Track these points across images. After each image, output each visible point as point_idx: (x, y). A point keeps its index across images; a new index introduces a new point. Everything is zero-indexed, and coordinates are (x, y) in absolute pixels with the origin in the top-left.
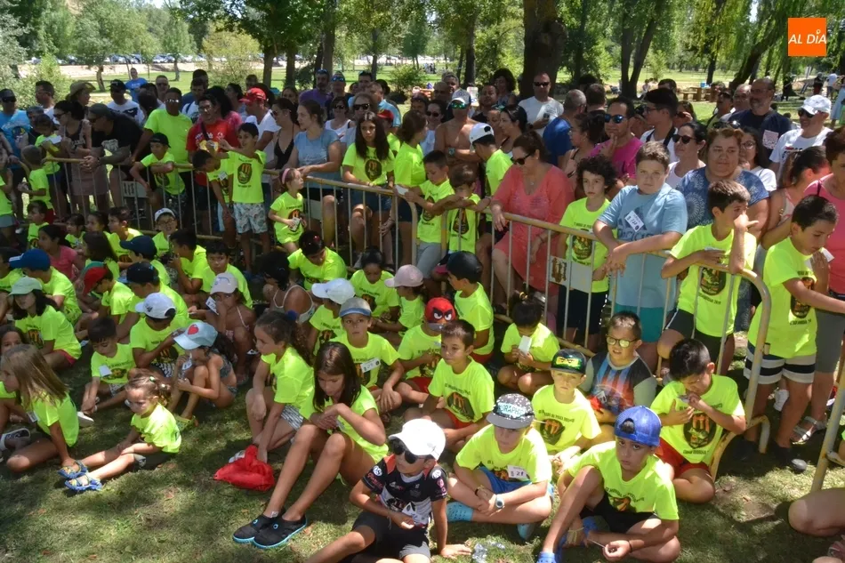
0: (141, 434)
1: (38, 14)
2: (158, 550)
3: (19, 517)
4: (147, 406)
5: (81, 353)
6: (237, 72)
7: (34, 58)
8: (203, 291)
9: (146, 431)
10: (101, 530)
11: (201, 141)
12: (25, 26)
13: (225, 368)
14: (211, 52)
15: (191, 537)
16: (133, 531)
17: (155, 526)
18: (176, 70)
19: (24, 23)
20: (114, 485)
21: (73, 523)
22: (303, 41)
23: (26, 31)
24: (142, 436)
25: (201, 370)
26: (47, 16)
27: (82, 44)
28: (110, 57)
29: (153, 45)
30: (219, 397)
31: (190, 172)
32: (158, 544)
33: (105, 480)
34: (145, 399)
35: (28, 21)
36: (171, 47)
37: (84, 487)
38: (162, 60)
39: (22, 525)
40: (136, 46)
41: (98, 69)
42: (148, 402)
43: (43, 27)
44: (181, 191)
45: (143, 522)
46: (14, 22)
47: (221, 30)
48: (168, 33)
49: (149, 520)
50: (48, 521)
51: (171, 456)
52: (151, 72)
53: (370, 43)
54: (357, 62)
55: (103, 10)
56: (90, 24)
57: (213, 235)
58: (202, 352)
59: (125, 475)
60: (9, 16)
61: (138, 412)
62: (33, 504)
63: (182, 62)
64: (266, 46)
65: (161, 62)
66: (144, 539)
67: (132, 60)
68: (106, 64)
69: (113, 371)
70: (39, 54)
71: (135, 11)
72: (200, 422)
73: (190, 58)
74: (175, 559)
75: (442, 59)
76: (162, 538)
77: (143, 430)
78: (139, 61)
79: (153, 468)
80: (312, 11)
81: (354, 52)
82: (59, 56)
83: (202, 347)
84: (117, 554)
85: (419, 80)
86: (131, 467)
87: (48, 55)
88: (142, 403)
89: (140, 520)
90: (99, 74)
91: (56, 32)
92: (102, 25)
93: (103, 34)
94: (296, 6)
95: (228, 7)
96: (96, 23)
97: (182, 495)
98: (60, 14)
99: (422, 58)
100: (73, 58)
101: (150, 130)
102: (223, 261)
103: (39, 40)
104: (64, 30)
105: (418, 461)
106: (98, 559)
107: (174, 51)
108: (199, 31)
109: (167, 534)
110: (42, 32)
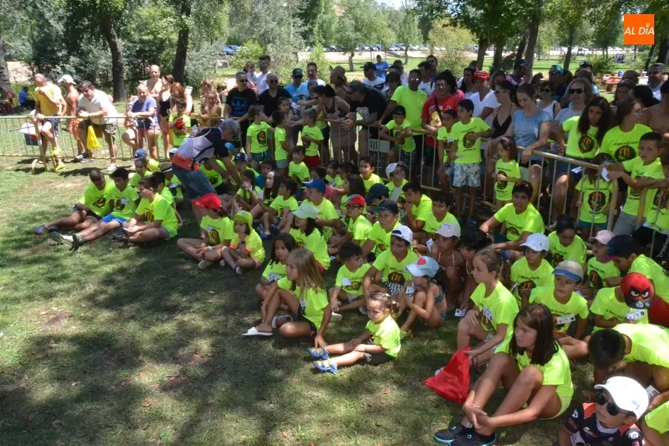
0: (372, 336)
1: (315, 16)
2: (375, 432)
3: (280, 380)
4: (380, 315)
5: (329, 266)
6: (453, 59)
7: (308, 48)
8: (425, 231)
9: (376, 334)
10: (334, 405)
11: (433, 112)
12: (306, 25)
13: (440, 296)
14: (434, 43)
15: (401, 428)
16: (357, 411)
17: (374, 412)
18: (406, 57)
19: (306, 23)
20: (346, 373)
21: (315, 394)
22: (511, 35)
23: (306, 28)
24: (373, 338)
25: (421, 294)
26: (321, 17)
27: (342, 37)
28: (359, 46)
29: (391, 37)
30: (430, 319)
31: (422, 136)
32: (375, 427)
33: (341, 366)
34: (380, 309)
35: (308, 22)
36: (403, 39)
37: (325, 369)
38: (396, 48)
39: (282, 386)
40: (378, 38)
41: (350, 55)
42: (381, 312)
43: (317, 26)
44: (413, 150)
45: (366, 407)
46: (300, 22)
47: (447, 26)
48: (403, 29)
49: (369, 406)
50: (298, 388)
51: (390, 358)
52: (387, 57)
53: (567, 36)
54: (552, 53)
55: (358, 12)
56: (349, 22)
57: (434, 186)
58: (425, 280)
59: (355, 366)
60: (298, 19)
61: (373, 319)
62: (289, 372)
63: (411, 50)
64: (481, 38)
65: (395, 50)
66: (365, 420)
67: (374, 49)
68: (357, 51)
69: (352, 283)
70: (312, 44)
71: (381, 12)
72: (414, 336)
73: (417, 47)
74: (387, 443)
75: (631, 51)
76: (379, 423)
77: (374, 333)
78: (379, 49)
79: (375, 365)
80: (523, 9)
81: (552, 43)
82: (325, 45)
83: (426, 277)
84: (344, 427)
85: (608, 68)
86: (361, 361)
87: (319, 45)
88: (377, 312)
89: (363, 404)
90: (351, 58)
91: (325, 28)
92: (357, 22)
93: (357, 29)
94: (510, 5)
95: (454, 7)
96: (353, 22)
97: (396, 392)
98: (329, 16)
99: (612, 49)
100: (334, 47)
101: (395, 102)
102: (443, 209)
103: (314, 34)
104: (330, 27)
105: (620, 415)
106: (331, 426)
107: (405, 42)
108: (426, 26)
109: (384, 422)
110: (316, 29)
